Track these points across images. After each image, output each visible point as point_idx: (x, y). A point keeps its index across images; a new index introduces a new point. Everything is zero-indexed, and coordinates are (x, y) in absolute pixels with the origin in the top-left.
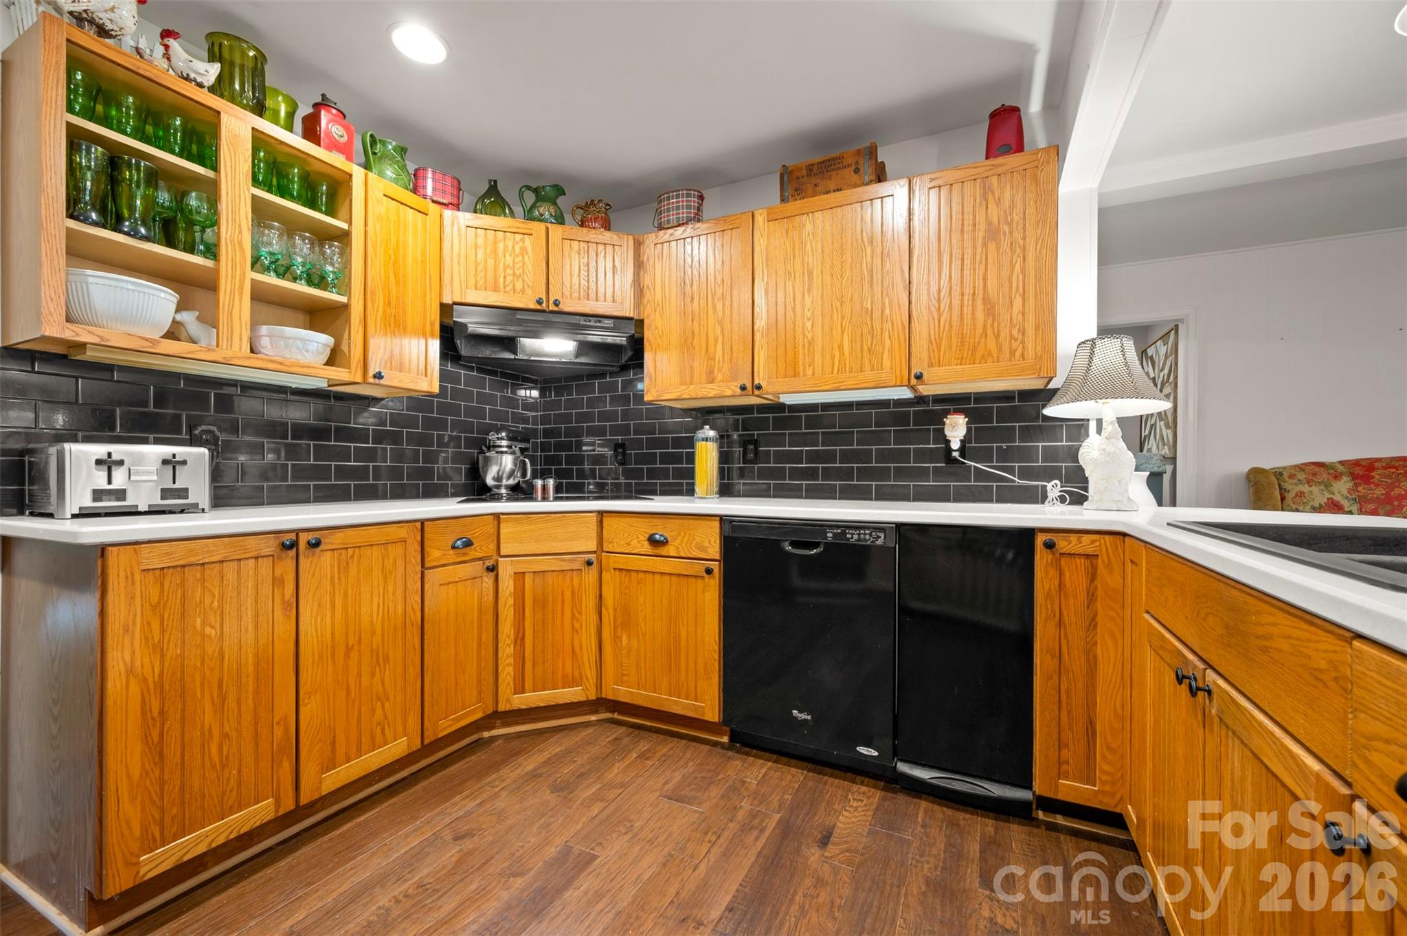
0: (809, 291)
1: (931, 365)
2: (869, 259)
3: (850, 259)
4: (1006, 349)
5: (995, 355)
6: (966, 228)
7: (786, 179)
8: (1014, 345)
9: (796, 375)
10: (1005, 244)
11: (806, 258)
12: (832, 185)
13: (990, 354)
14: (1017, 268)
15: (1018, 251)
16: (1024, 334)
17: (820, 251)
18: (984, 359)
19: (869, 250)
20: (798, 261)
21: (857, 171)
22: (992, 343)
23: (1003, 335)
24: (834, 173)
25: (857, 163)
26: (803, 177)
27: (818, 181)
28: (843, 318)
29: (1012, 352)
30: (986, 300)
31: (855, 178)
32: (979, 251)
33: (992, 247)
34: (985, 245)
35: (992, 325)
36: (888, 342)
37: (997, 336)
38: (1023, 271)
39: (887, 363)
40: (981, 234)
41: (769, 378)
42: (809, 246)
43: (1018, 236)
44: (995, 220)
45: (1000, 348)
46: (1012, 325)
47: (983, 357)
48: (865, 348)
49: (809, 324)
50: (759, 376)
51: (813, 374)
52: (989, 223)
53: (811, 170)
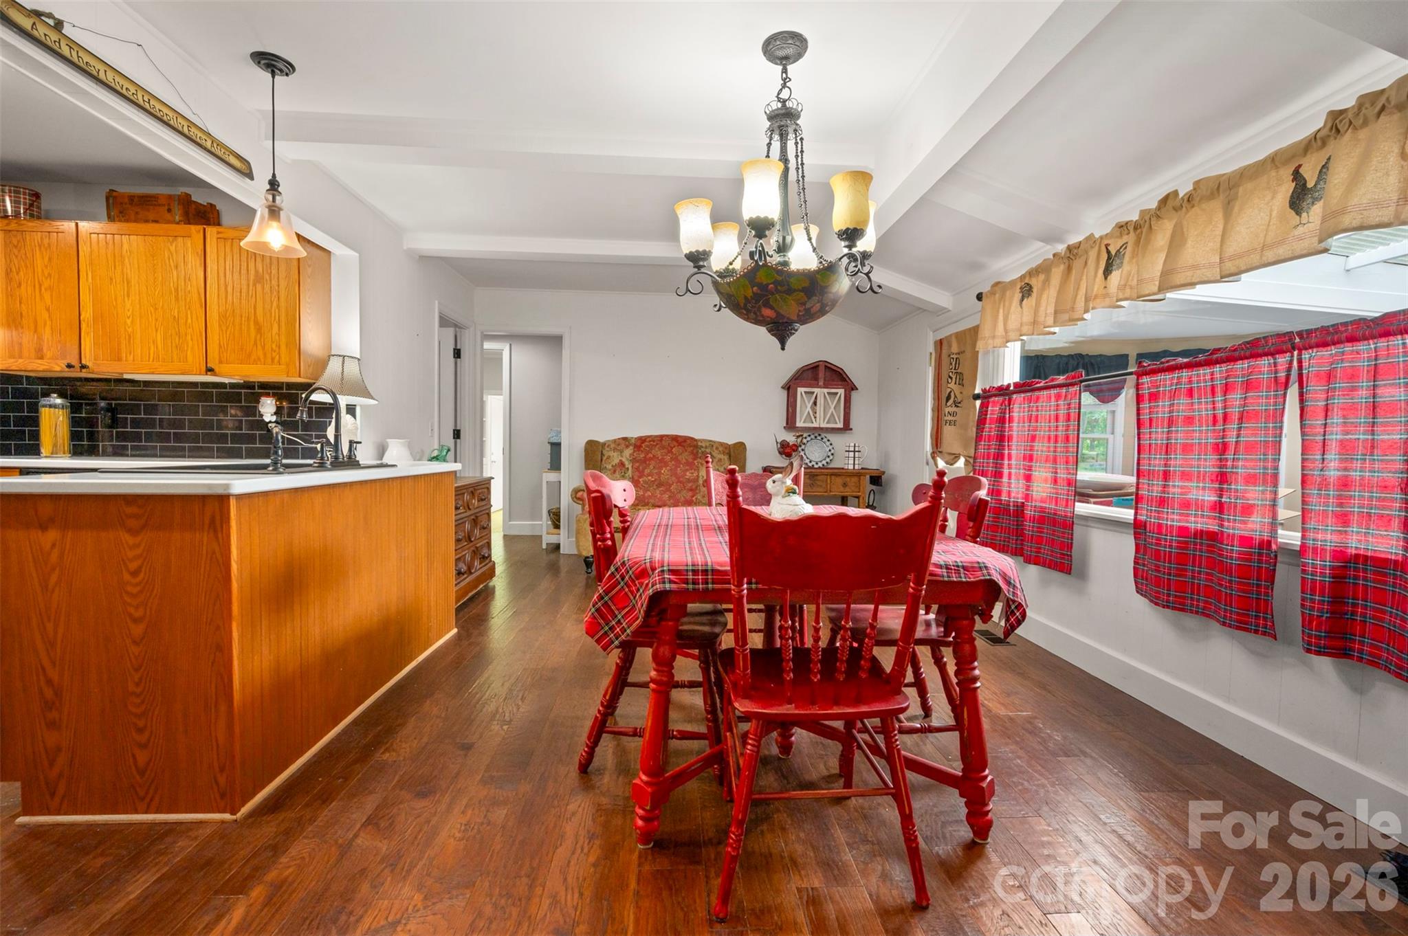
0: (128, 296)
1: (221, 362)
2: (175, 280)
3: (160, 278)
4: (269, 355)
5: (262, 360)
6: (242, 272)
7: (111, 201)
8: (274, 354)
9: (119, 359)
10: (267, 288)
11: (125, 270)
12: (151, 216)
13: (259, 359)
14: (275, 304)
15: (275, 293)
16: (279, 348)
17: (136, 266)
18: (255, 362)
19: (175, 273)
20: (119, 269)
21: (169, 210)
22: (260, 353)
23: (266, 347)
24: (152, 207)
25: (169, 205)
26: (126, 204)
27: (139, 210)
28: (156, 320)
29: (273, 359)
30: (256, 323)
31: (168, 216)
32: (251, 288)
33: (259, 287)
34: (255, 285)
35: (260, 340)
36: (190, 343)
37: (263, 348)
38: (278, 306)
39: (190, 358)
40: (252, 277)
41: (95, 360)
42: (127, 260)
43: (274, 282)
44: (261, 270)
45: (265, 354)
46: (273, 342)
47: (255, 360)
48: (174, 345)
49: (129, 321)
50: (85, 357)
51: (134, 360)
52: (256, 272)
53: (132, 200)
